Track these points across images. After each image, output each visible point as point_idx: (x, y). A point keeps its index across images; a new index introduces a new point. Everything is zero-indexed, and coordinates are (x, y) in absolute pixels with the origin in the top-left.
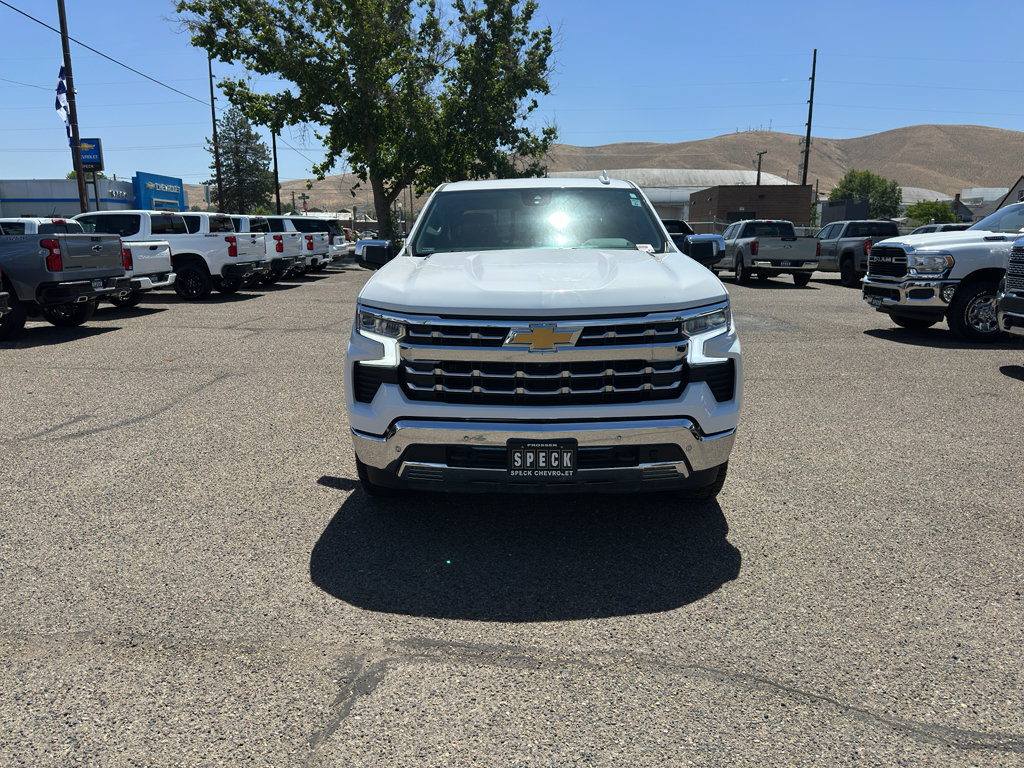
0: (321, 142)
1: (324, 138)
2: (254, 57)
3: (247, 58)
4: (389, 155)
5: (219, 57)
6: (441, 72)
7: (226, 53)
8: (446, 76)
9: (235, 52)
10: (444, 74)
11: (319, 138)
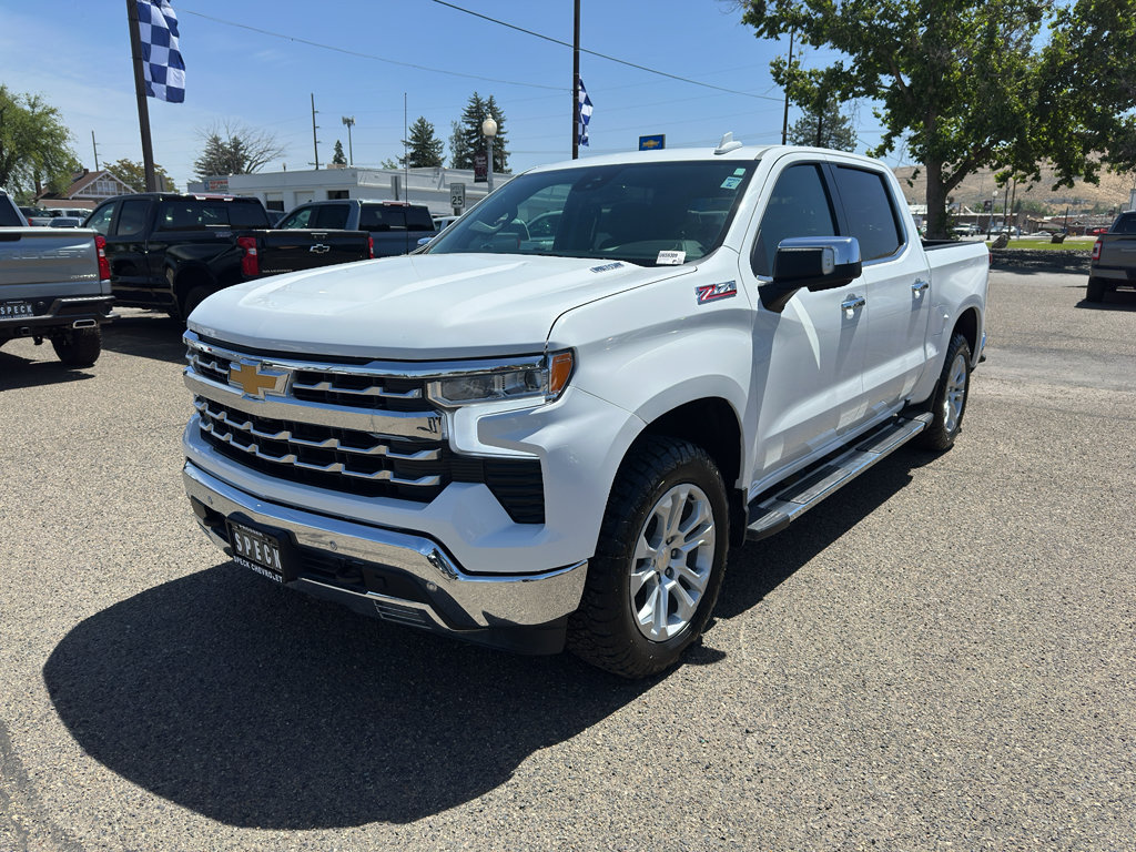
0: (879, 121)
1: (883, 116)
2: (802, 29)
3: (796, 30)
4: (952, 129)
5: (765, 34)
6: (1046, 14)
7: (772, 28)
8: (1055, 18)
9: (782, 25)
10: (1050, 16)
11: (877, 116)
